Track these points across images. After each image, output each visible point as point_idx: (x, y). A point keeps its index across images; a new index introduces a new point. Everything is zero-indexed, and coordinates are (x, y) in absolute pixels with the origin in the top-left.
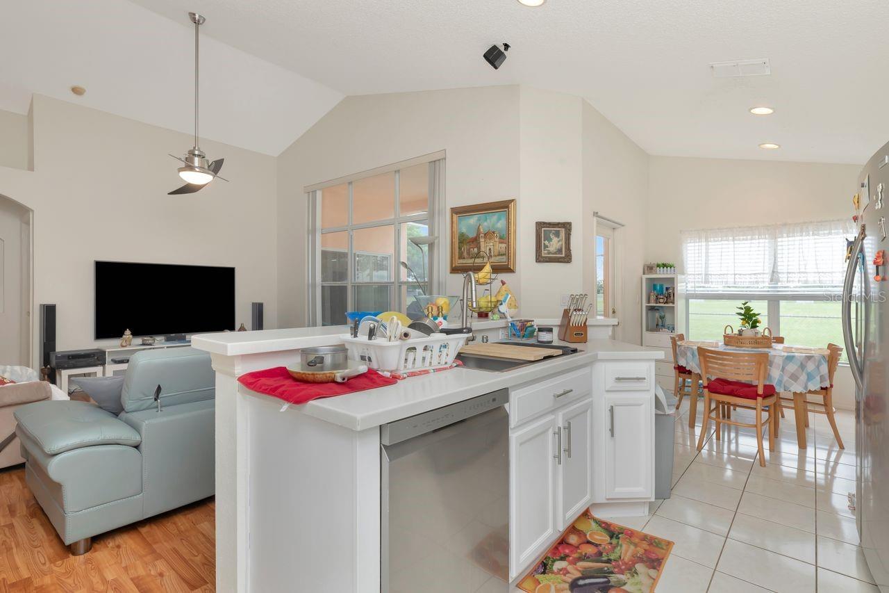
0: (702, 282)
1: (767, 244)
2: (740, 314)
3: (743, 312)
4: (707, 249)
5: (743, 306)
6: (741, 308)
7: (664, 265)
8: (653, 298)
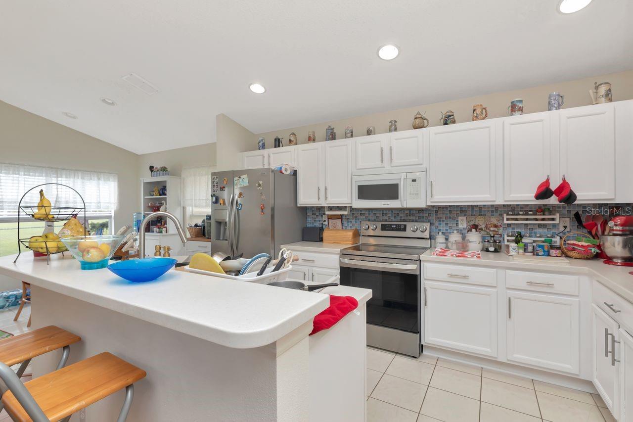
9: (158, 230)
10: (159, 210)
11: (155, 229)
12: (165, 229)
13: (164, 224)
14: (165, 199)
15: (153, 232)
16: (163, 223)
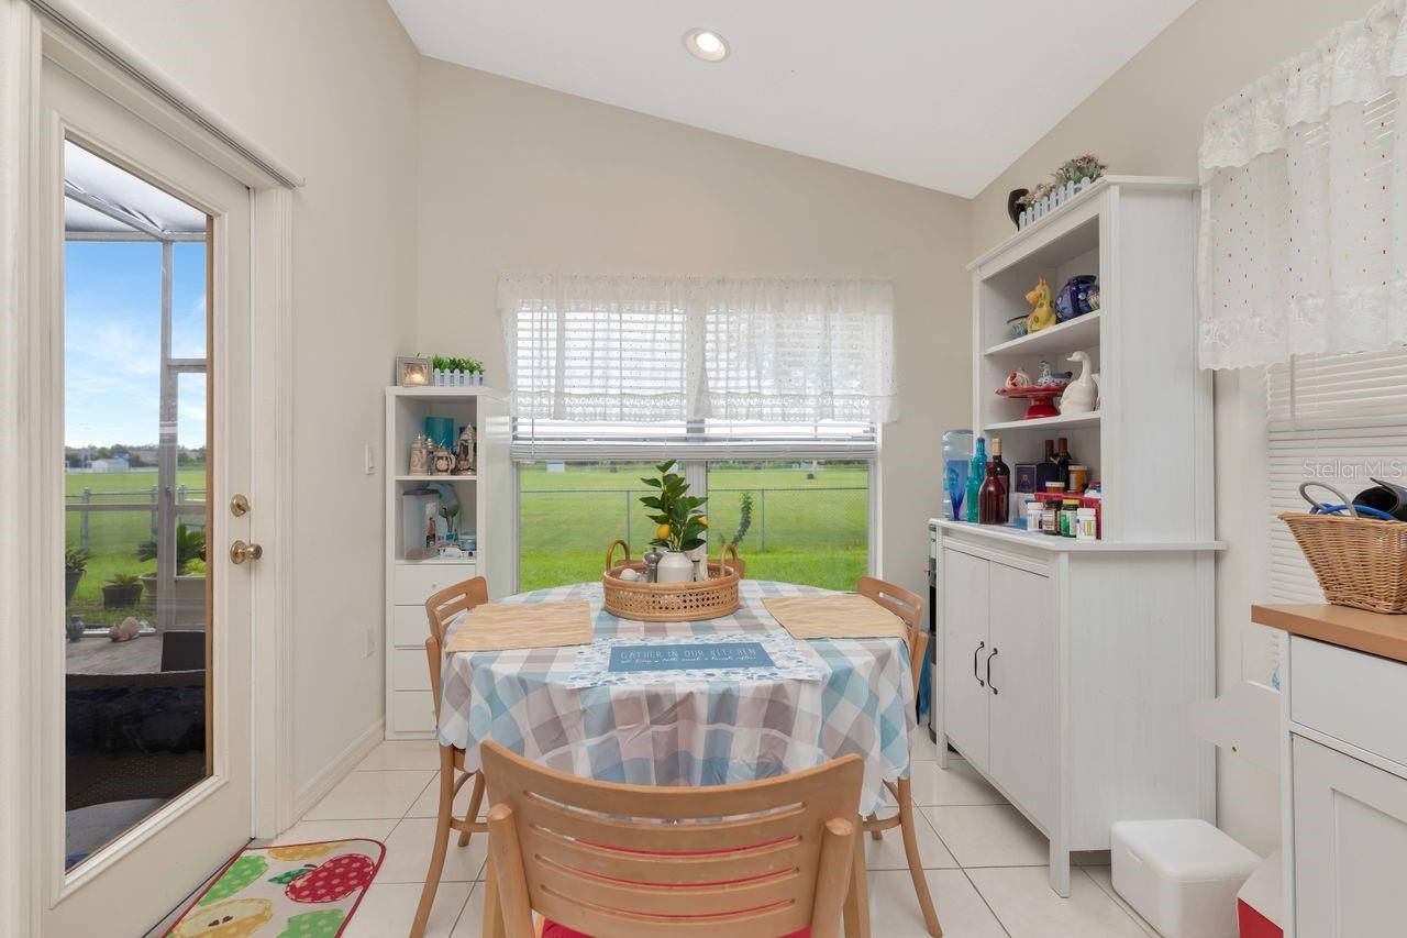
0: (549, 416)
1: (678, 327)
2: (649, 501)
3: (657, 493)
4: (561, 330)
5: (659, 476)
6: (654, 482)
7: (456, 365)
8: (419, 457)
9: (1049, 516)
10: (1054, 412)
11: (1033, 509)
12: (1092, 511)
13: (1085, 487)
14: (1090, 344)
15: (1022, 524)
16: (1073, 485)
